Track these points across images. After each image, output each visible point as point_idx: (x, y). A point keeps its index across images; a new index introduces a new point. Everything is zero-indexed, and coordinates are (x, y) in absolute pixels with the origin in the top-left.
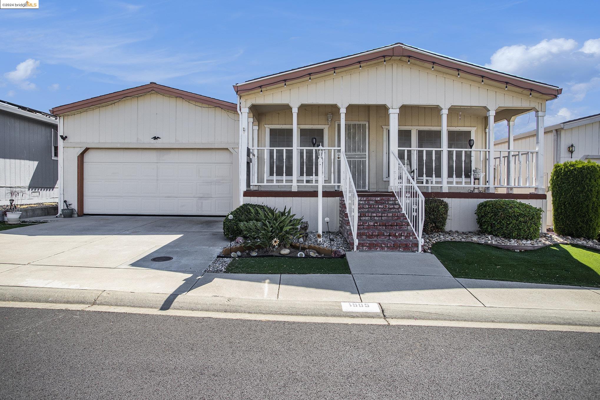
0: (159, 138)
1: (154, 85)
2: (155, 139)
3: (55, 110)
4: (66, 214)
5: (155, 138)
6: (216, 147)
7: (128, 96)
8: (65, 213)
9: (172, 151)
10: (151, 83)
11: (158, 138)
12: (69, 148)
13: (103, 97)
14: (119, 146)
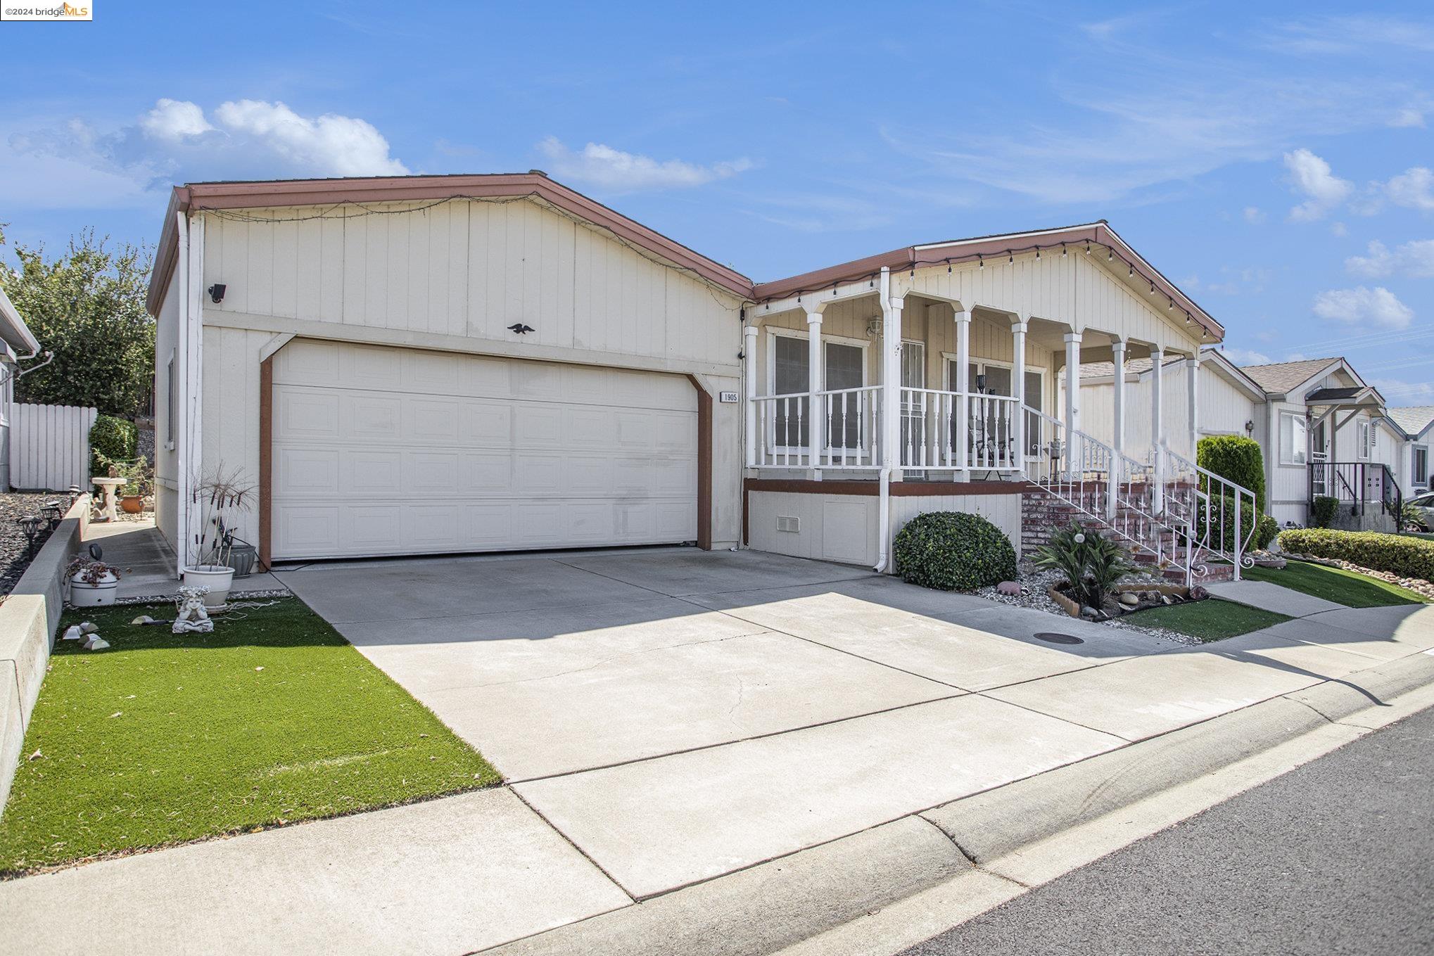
0: (530, 330)
1: (541, 181)
2: (517, 332)
3: (199, 191)
4: (243, 565)
5: (519, 329)
6: (669, 369)
7: (464, 194)
8: (240, 562)
9: (551, 369)
10: (532, 172)
11: (527, 328)
12: (224, 331)
13: (387, 184)
14: (410, 341)
